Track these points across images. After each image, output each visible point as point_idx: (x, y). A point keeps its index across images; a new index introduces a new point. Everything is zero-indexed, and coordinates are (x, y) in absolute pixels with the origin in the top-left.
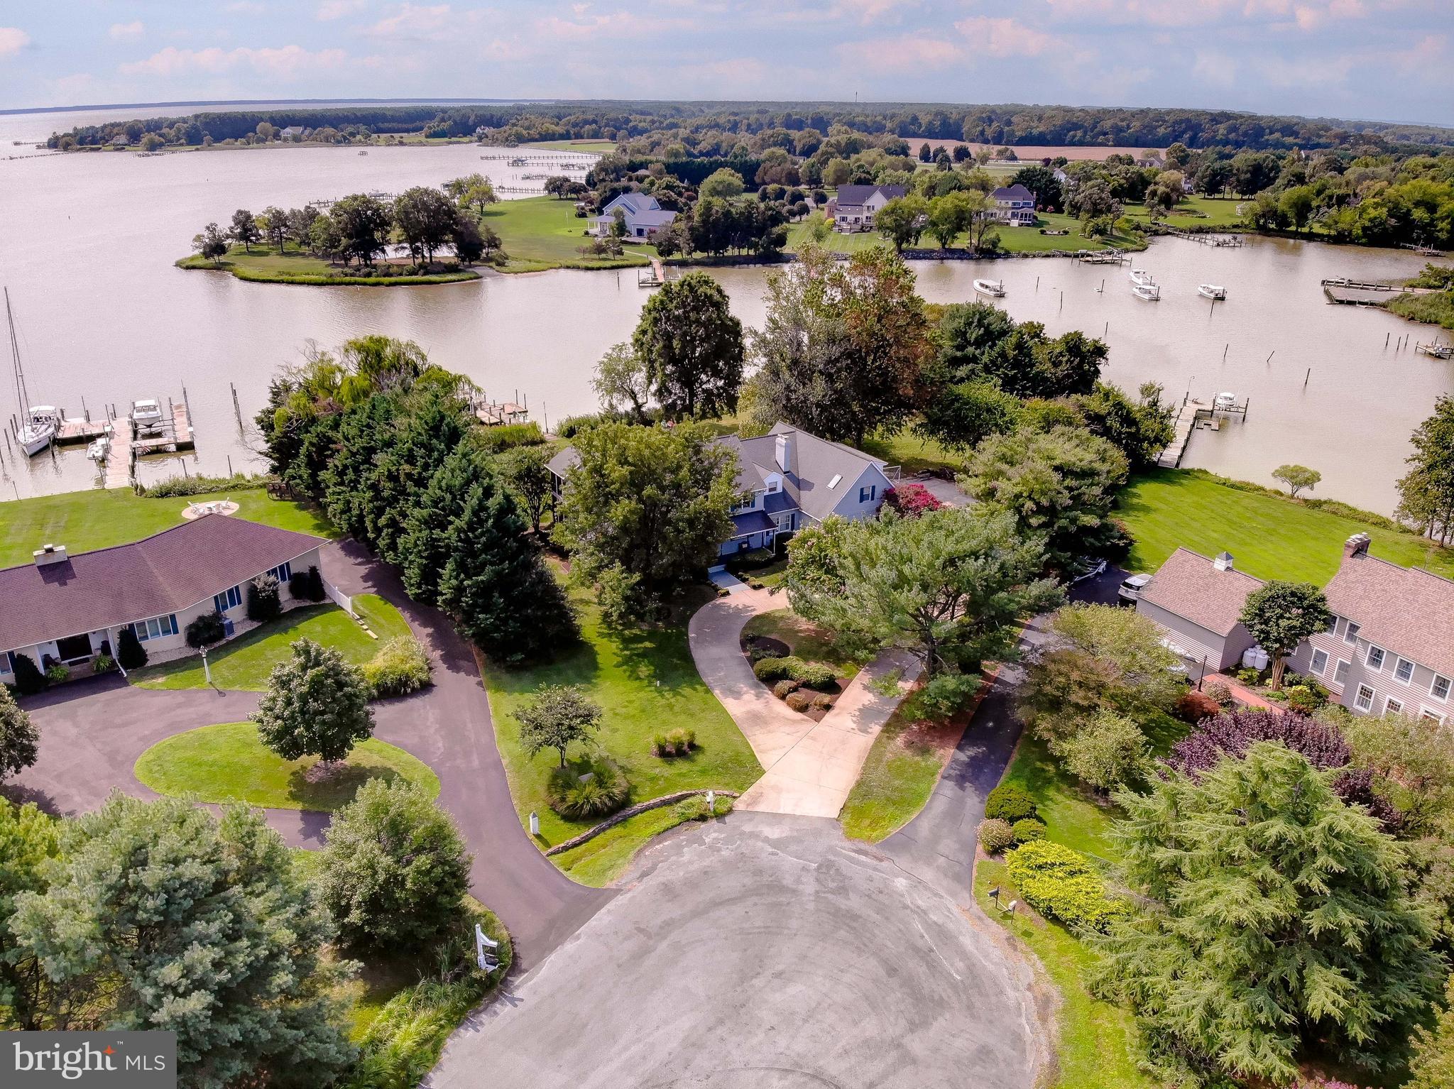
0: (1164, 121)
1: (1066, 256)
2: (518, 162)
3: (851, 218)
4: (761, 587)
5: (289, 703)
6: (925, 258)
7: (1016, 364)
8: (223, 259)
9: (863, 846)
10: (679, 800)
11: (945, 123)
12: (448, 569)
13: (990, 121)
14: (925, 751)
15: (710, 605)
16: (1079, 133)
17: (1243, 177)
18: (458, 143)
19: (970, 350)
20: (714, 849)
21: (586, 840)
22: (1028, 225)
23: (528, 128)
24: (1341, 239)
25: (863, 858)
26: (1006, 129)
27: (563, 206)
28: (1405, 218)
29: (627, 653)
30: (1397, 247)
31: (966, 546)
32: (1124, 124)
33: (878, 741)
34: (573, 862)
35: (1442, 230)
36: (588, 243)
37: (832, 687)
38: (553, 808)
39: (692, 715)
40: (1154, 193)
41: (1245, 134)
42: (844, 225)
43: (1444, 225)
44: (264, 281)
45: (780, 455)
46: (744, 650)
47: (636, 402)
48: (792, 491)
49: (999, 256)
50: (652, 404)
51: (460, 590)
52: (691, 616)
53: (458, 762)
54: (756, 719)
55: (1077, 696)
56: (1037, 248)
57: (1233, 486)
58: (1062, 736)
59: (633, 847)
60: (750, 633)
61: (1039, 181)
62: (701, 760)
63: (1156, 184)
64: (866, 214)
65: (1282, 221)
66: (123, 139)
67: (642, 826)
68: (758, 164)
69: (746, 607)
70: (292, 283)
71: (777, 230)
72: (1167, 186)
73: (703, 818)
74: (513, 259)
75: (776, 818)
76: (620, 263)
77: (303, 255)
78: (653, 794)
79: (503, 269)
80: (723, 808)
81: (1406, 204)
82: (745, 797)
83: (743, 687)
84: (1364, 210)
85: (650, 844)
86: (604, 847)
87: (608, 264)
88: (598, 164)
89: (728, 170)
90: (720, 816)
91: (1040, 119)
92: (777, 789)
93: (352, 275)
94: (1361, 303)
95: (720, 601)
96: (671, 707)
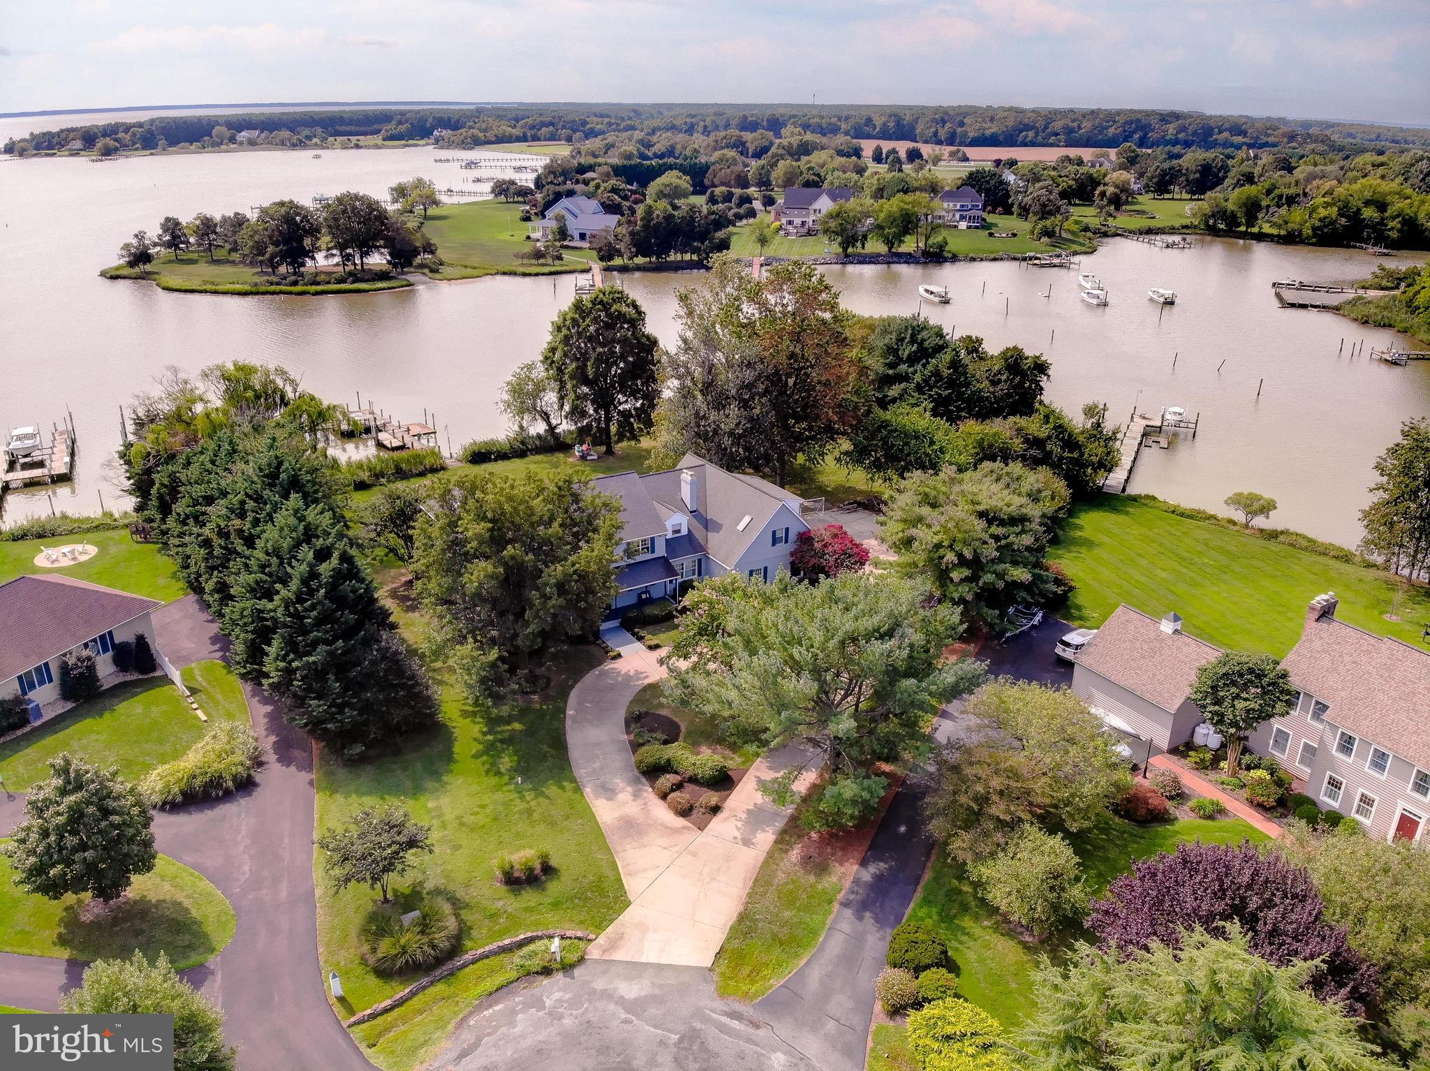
0: (1114, 122)
1: (1015, 259)
2: (470, 165)
3: (797, 221)
4: (657, 647)
6: (870, 263)
7: (951, 383)
8: (148, 267)
9: (738, 1007)
10: (522, 945)
11: (899, 124)
12: (273, 649)
13: (944, 122)
14: (821, 869)
15: (596, 672)
16: (1031, 134)
17: (1191, 177)
18: (416, 145)
19: (903, 368)
20: (555, 1016)
21: (400, 1003)
22: (977, 227)
24: (1290, 239)
25: (735, 1024)
26: (959, 130)
27: (508, 210)
28: (1354, 217)
29: (490, 737)
30: (1348, 246)
32: (1075, 124)
33: (770, 855)
34: (380, 1035)
35: (1392, 229)
36: (528, 248)
37: (723, 781)
38: (364, 961)
39: (553, 824)
40: (1103, 194)
41: (1195, 133)
42: (790, 228)
43: (1395, 224)
44: (186, 291)
45: (686, 493)
46: (628, 733)
48: (699, 534)
49: (945, 260)
50: (565, 426)
52: (572, 687)
53: (264, 892)
54: (630, 827)
55: (998, 809)
56: (983, 251)
57: (1182, 515)
58: (979, 857)
59: (456, 1014)
60: (637, 710)
61: (988, 182)
62: (554, 888)
63: (1105, 185)
64: (812, 217)
65: (1232, 220)
66: (78, 144)
67: (474, 981)
68: (707, 167)
69: (638, 673)
70: (216, 292)
71: (720, 234)
72: (1117, 186)
73: (546, 971)
74: (449, 265)
75: (636, 969)
76: (559, 269)
77: (233, 263)
78: (491, 937)
79: (437, 276)
80: (572, 957)
81: (1355, 203)
82: (601, 940)
83: (619, 782)
84: (1313, 210)
85: (479, 1008)
86: (421, 1012)
87: (546, 269)
88: (546, 167)
89: (676, 172)
90: (567, 968)
91: (992, 119)
92: (643, 928)
93: (278, 284)
94: (1313, 306)
95: (609, 666)
96: (529, 812)
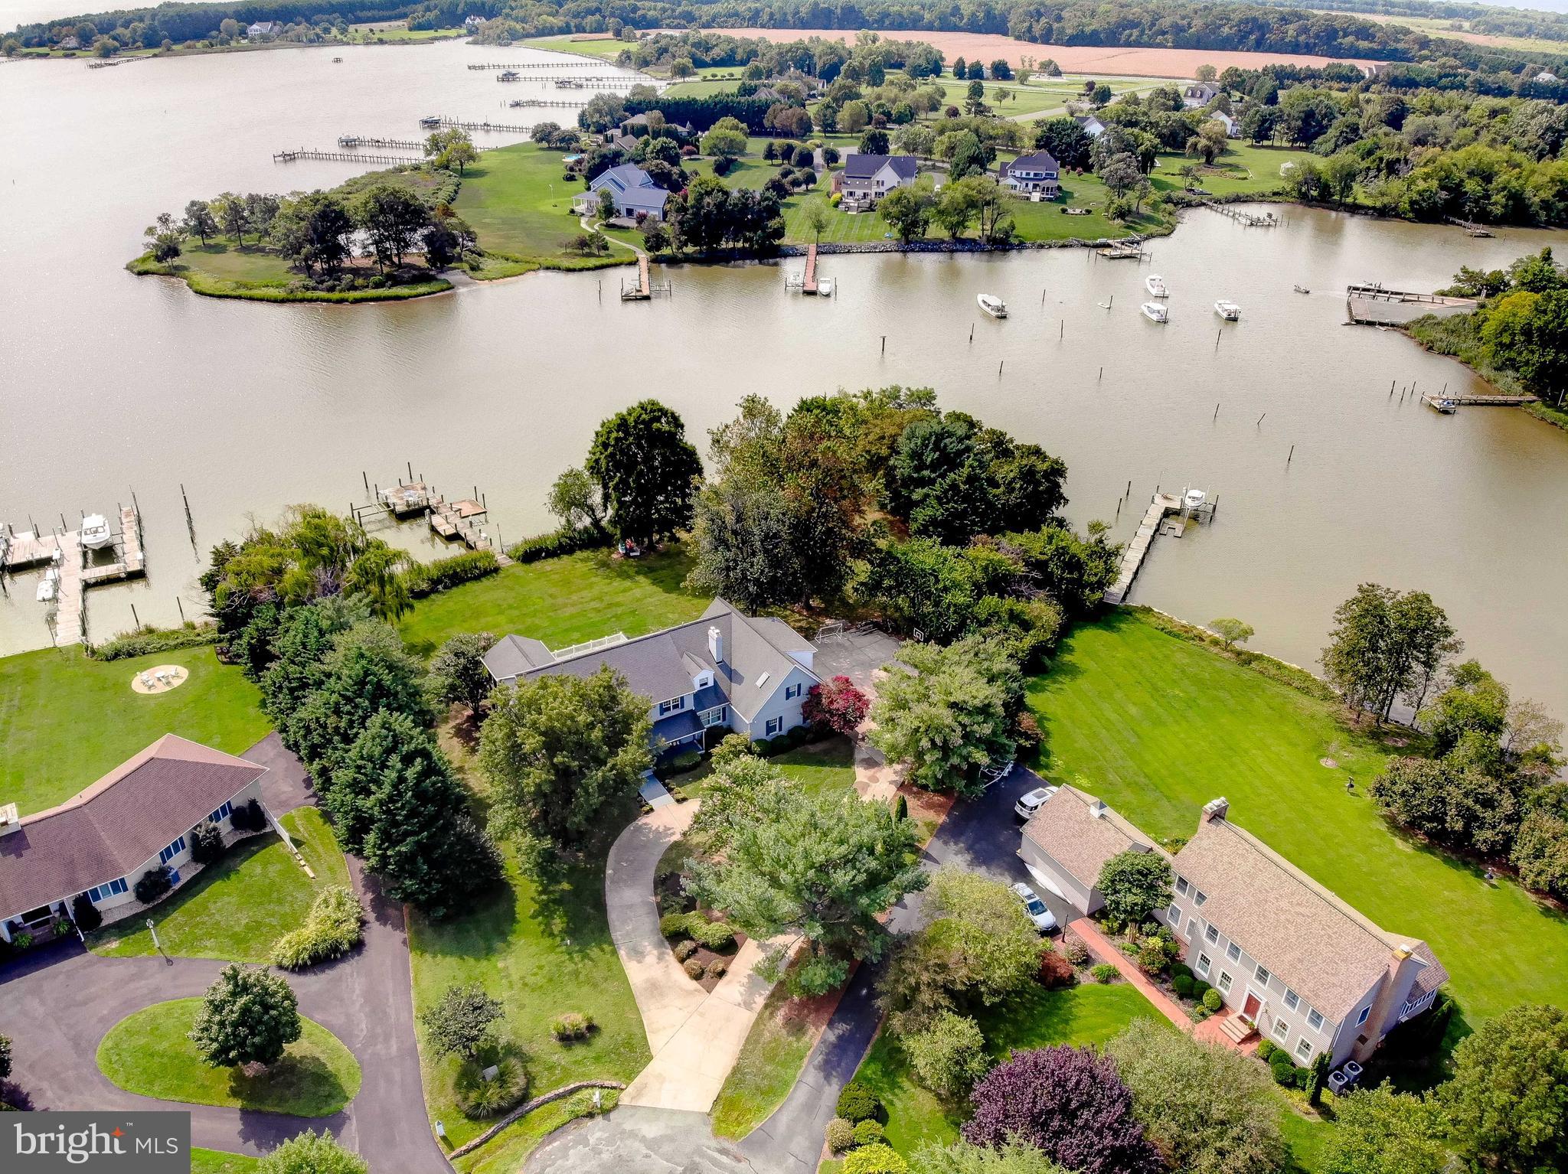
1: (1085, 245)
2: (509, 77)
3: (859, 193)
4: (684, 800)
6: (932, 251)
8: (177, 261)
9: (727, 1145)
10: (572, 1092)
14: (800, 1029)
15: (631, 827)
16: (1136, 33)
17: (1293, 124)
18: (446, 38)
19: (926, 473)
20: (596, 1152)
21: (486, 1140)
22: (1050, 200)
23: (524, 20)
24: (1385, 213)
25: (724, 1159)
26: (1056, 26)
27: (550, 161)
28: (1456, 191)
29: (544, 897)
30: (1447, 222)
33: (759, 1018)
34: (473, 1165)
35: (1495, 204)
36: (573, 234)
37: (729, 947)
38: (459, 1105)
39: (595, 985)
40: (1195, 145)
42: (851, 201)
43: (1498, 198)
45: (713, 646)
46: (656, 894)
47: (594, 517)
48: (724, 686)
49: (1012, 247)
52: (611, 844)
53: (379, 1047)
54: (655, 988)
56: (1054, 236)
57: (1169, 633)
58: (910, 1033)
59: (526, 1149)
60: (664, 871)
61: (1069, 135)
62: (597, 1044)
63: (1198, 135)
64: (875, 189)
65: (1325, 187)
67: (540, 1122)
69: (667, 829)
71: (773, 224)
72: (1210, 139)
73: (591, 1115)
75: (655, 1112)
76: (605, 261)
77: (262, 250)
78: (550, 1087)
79: (478, 274)
80: (609, 1104)
81: (1459, 174)
82: (630, 1089)
83: (647, 943)
84: (1412, 182)
85: (542, 1144)
86: (501, 1147)
87: (592, 262)
88: (590, 104)
89: (730, 120)
90: (605, 1112)
91: (1093, 15)
92: (661, 1078)
93: (314, 289)
94: (1381, 324)
95: (643, 820)
96: (576, 974)
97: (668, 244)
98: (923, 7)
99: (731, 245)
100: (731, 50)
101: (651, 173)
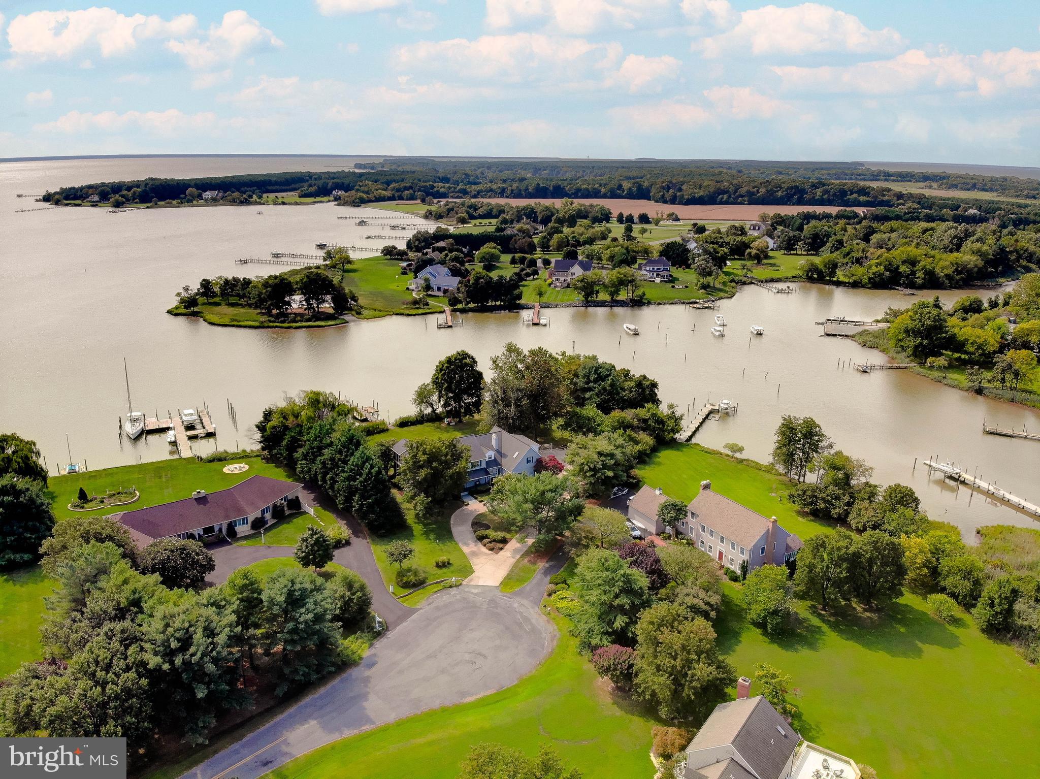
1: (684, 303)
3: (562, 279)
4: (482, 501)
5: (307, 547)
6: (601, 306)
8: (196, 309)
9: (506, 594)
10: (443, 581)
11: (640, 187)
12: (356, 498)
13: (669, 188)
14: (534, 563)
15: (460, 509)
16: (726, 196)
17: (807, 241)
20: (454, 596)
21: (410, 594)
22: (666, 282)
23: (367, 193)
24: (855, 285)
25: (504, 598)
26: (678, 194)
27: (392, 265)
28: (894, 271)
29: (425, 529)
30: (891, 289)
31: (547, 488)
32: (755, 190)
33: (518, 560)
34: (405, 600)
35: (918, 277)
36: (409, 299)
37: (504, 541)
38: (398, 584)
39: (449, 553)
40: (750, 253)
42: (557, 283)
43: (920, 274)
44: (224, 325)
45: (494, 443)
46: (472, 527)
47: (433, 408)
48: (499, 459)
49: (644, 304)
50: (440, 409)
51: (361, 505)
52: (452, 514)
53: (363, 569)
54: (474, 554)
55: (584, 542)
56: (667, 298)
57: (706, 452)
58: (578, 556)
59: (426, 596)
60: (475, 521)
61: (678, 249)
62: (452, 568)
63: (751, 248)
64: (570, 277)
65: (820, 273)
66: (96, 198)
67: (430, 589)
68: (511, 237)
69: (475, 510)
70: (241, 326)
71: (516, 291)
72: (758, 250)
73: (451, 587)
74: (366, 308)
75: (478, 586)
76: (428, 311)
77: (241, 305)
78: (434, 579)
79: (361, 316)
80: (458, 584)
81: (896, 263)
82: (466, 580)
83: (470, 542)
84: (870, 267)
85: (432, 595)
86: (416, 596)
87: (420, 311)
88: (414, 236)
89: (492, 244)
90: (457, 586)
91: (700, 187)
92: (479, 577)
93: (273, 322)
94: (840, 335)
95: (465, 507)
96: (442, 550)
97: (461, 302)
98: (601, 185)
99: (494, 303)
100: (490, 210)
101: (450, 269)
